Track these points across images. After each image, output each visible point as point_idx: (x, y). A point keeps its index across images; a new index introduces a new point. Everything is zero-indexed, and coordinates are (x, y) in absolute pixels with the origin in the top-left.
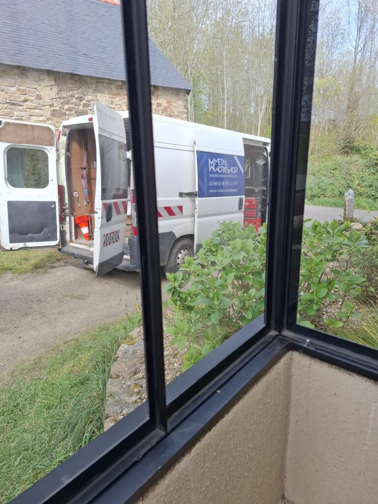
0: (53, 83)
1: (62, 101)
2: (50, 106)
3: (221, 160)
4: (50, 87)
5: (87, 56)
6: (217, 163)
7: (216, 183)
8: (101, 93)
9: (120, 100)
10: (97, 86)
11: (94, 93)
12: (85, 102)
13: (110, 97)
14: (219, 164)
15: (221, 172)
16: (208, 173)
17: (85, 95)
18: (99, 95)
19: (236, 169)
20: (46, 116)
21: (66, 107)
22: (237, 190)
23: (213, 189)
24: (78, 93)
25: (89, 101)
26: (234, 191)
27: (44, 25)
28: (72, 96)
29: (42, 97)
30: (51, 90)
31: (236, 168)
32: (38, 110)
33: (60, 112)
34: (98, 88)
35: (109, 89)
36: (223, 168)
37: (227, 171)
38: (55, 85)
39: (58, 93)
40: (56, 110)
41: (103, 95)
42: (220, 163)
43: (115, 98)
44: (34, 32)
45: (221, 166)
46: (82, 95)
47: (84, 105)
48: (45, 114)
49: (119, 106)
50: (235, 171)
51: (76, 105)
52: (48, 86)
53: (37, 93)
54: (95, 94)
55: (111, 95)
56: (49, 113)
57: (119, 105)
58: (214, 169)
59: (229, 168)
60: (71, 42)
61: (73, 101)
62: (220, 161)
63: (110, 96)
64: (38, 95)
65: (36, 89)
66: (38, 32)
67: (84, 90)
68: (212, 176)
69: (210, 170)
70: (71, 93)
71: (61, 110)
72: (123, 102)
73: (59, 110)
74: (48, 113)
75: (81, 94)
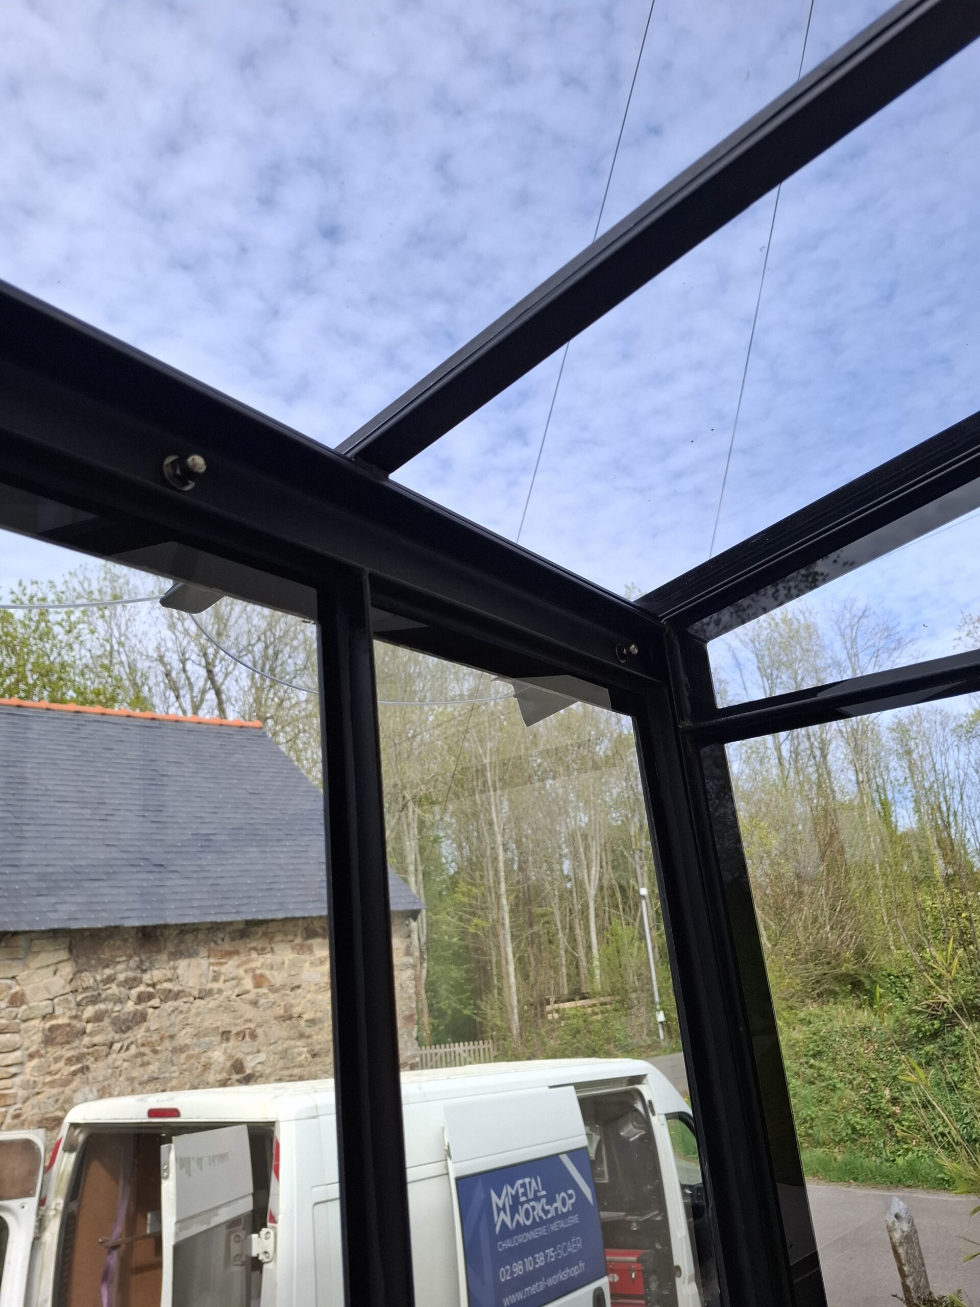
0: (63, 955)
1: (79, 998)
2: (44, 1017)
3: (527, 1180)
4: (52, 968)
5: (162, 869)
6: (515, 1198)
7: (518, 1269)
8: (190, 956)
9: (238, 966)
10: (181, 941)
11: (169, 960)
12: (142, 988)
13: (213, 964)
14: (523, 1199)
15: (528, 1223)
16: (495, 1239)
17: (144, 971)
18: (182, 964)
19: (570, 1197)
20: (27, 1049)
21: (89, 1011)
22: (582, 1264)
23: (513, 1292)
24: (128, 968)
25: (153, 985)
26: (575, 1271)
27: (66, 805)
28: (110, 979)
29: (28, 997)
30: (55, 973)
31: (571, 1192)
32: (8, 1036)
33: (68, 1029)
34: (183, 946)
35: (212, 944)
36: (533, 1208)
37: (546, 1212)
38: (67, 960)
39: (71, 980)
40: (58, 1027)
41: (194, 961)
42: (525, 1194)
43: (226, 963)
44: (35, 828)
45: (528, 1201)
46: (138, 974)
47: (140, 999)
48: (27, 1043)
49: (234, 982)
50: (570, 1202)
51: (120, 1001)
52: (48, 966)
53: (16, 989)
54: (172, 963)
55: (215, 956)
56: (38, 1037)
57: (233, 979)
58: (508, 1221)
59: (551, 1200)
60: (129, 837)
61: (109, 992)
62: (523, 1185)
63: (212, 960)
64: (16, 993)
65: (13, 978)
66: (47, 828)
67: (143, 957)
68: (507, 1244)
69: (498, 1229)
70: (108, 972)
71: (74, 1022)
72: (246, 971)
73: (69, 1025)
74: (35, 1038)
75: (133, 970)
